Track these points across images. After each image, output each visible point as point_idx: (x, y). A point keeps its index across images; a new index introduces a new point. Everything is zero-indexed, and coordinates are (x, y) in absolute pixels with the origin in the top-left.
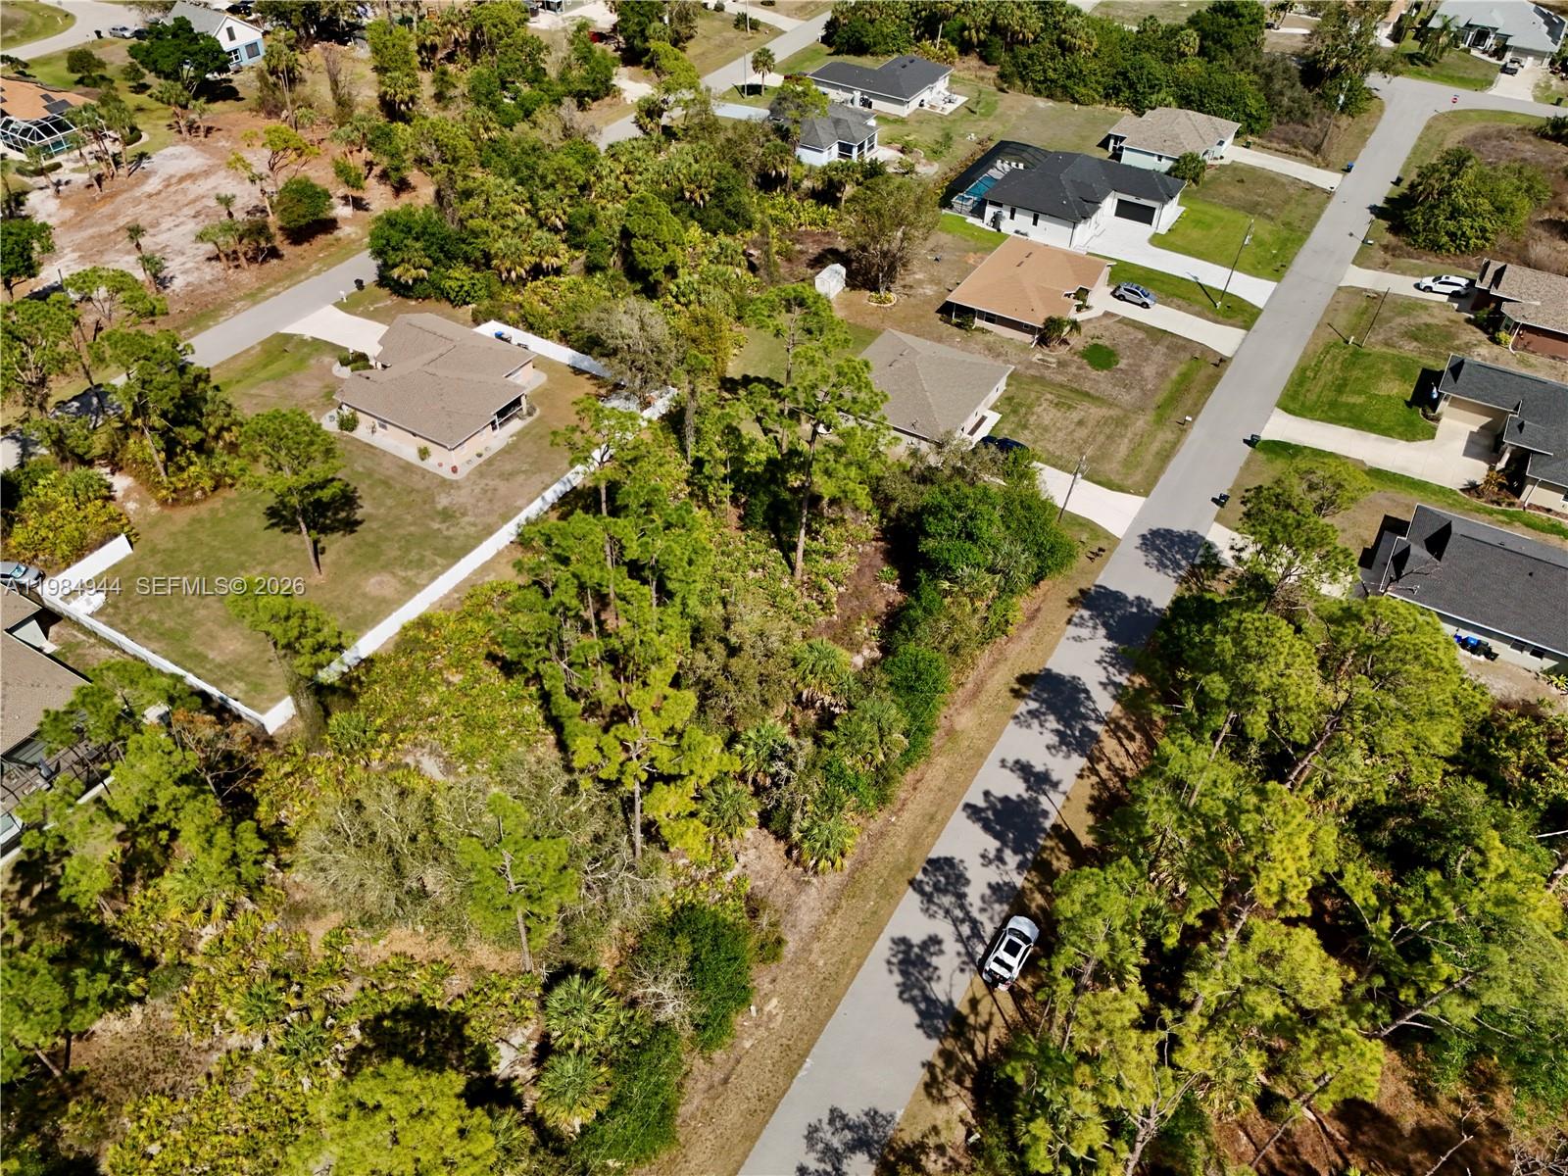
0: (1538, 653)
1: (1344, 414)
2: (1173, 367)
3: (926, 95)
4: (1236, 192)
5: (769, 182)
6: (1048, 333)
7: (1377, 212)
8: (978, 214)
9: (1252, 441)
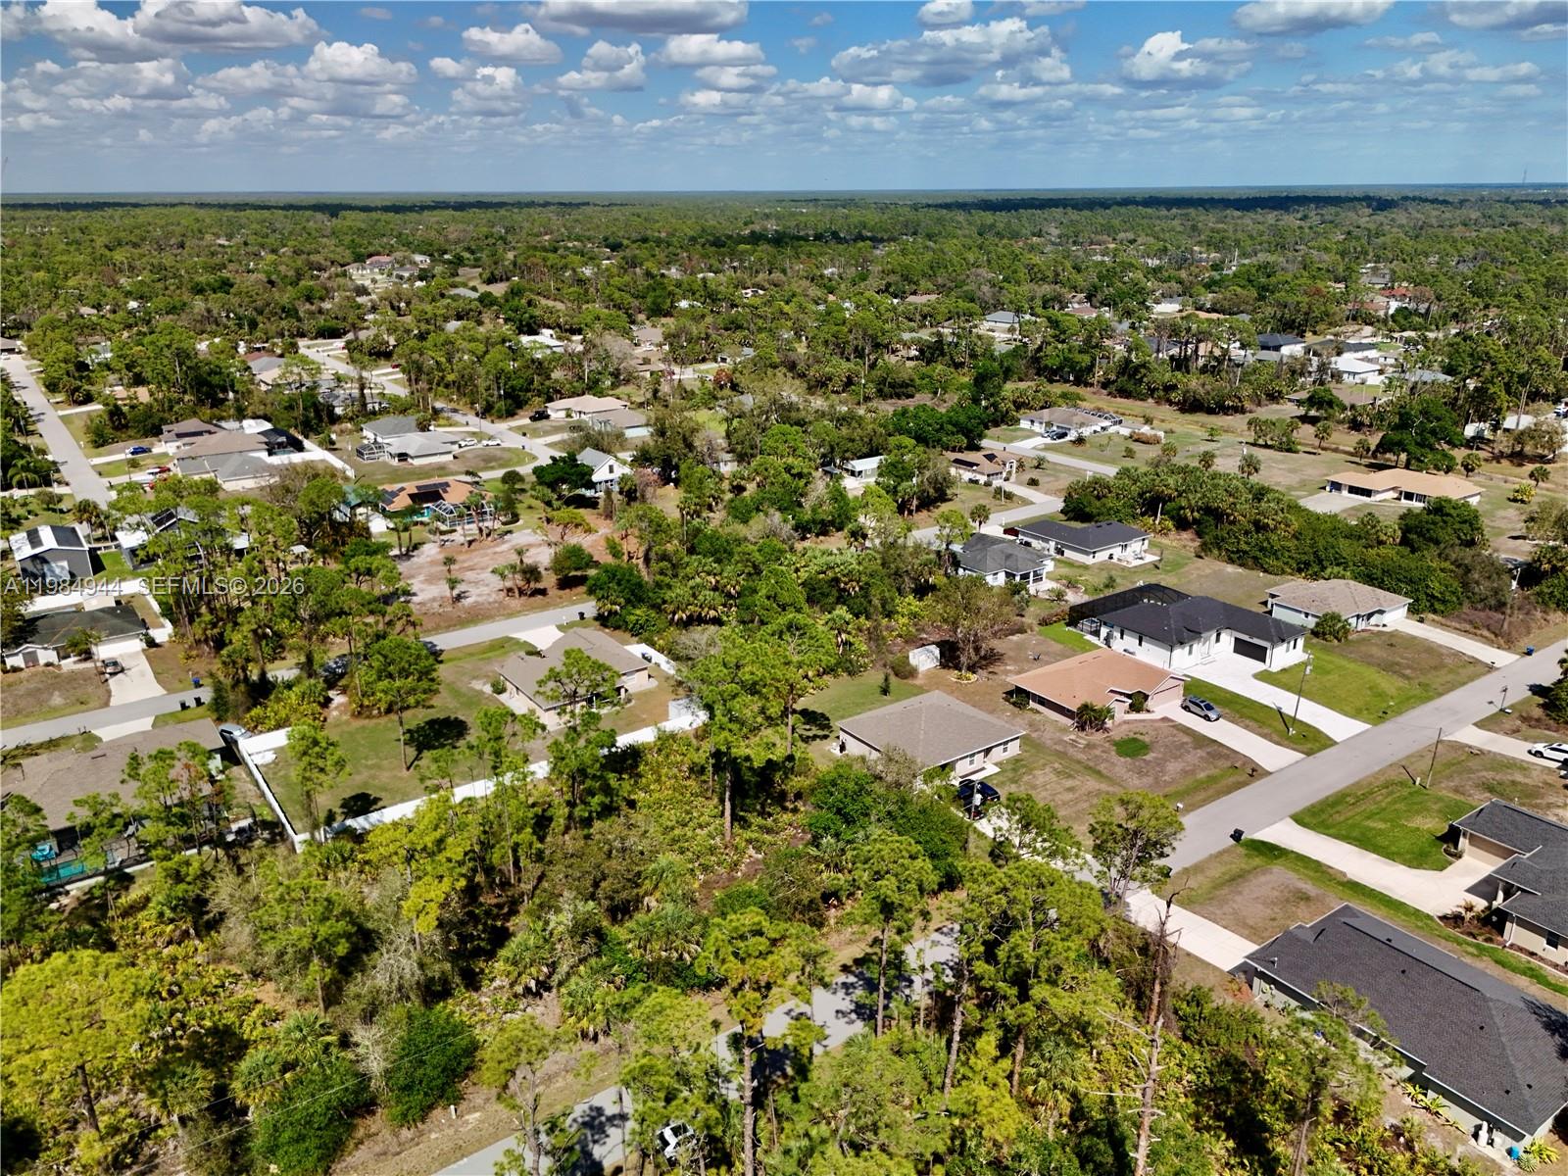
1: (1355, 834)
2: (1203, 770)
3: (1117, 551)
4: (1378, 653)
5: (921, 588)
6: (1089, 718)
7: (1537, 690)
8: (1097, 633)
9: (1237, 836)
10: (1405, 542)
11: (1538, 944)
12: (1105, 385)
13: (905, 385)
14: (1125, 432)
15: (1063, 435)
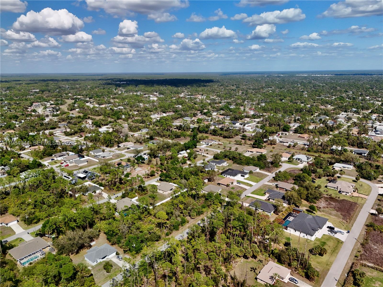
0: (262, 209)
1: (256, 194)
2: (241, 190)
3: (223, 164)
4: (256, 175)
5: (202, 172)
6: (228, 186)
7: (273, 177)
8: (225, 175)
9: (246, 196)
10: (258, 160)
11: (272, 200)
12: (211, 133)
13: (179, 136)
14: (217, 143)
15: (208, 144)
